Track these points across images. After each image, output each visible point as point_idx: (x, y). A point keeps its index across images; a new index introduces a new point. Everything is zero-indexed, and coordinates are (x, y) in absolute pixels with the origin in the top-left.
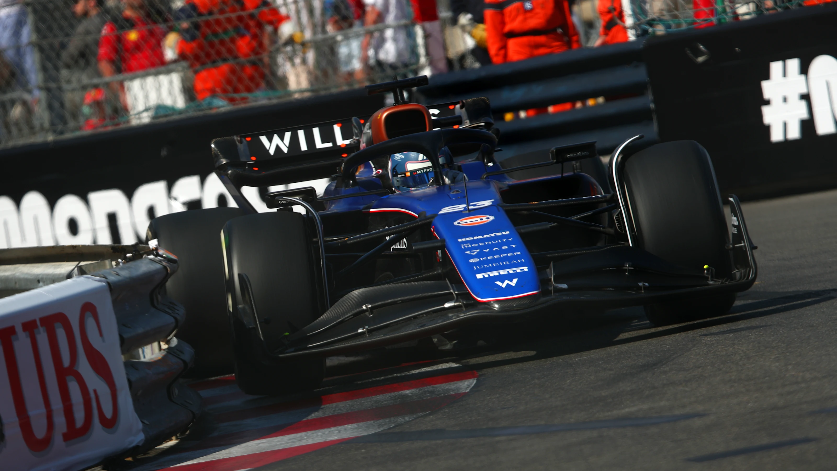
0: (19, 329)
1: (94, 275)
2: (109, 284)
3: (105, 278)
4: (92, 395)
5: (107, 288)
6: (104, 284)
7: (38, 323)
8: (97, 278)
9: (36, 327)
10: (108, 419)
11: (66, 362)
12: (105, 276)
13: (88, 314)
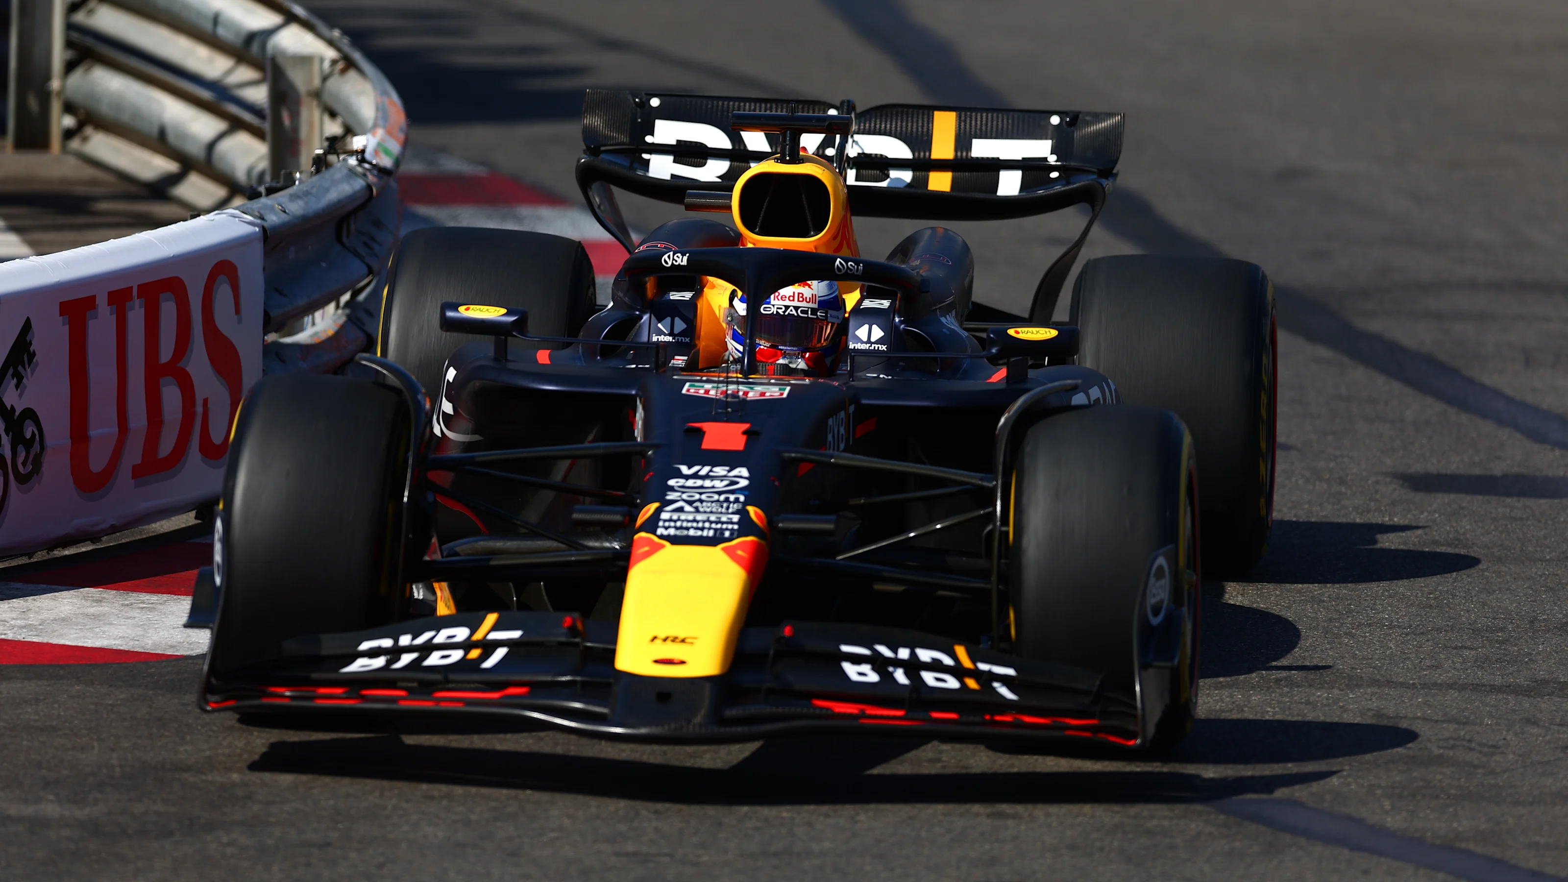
0: (102, 301)
1: (245, 212)
2: (264, 229)
3: (262, 218)
4: (199, 409)
5: (261, 235)
6: (257, 229)
7: (135, 292)
8: (249, 218)
9: (131, 298)
10: (214, 444)
11: (166, 353)
12: (261, 214)
13: (222, 278)
